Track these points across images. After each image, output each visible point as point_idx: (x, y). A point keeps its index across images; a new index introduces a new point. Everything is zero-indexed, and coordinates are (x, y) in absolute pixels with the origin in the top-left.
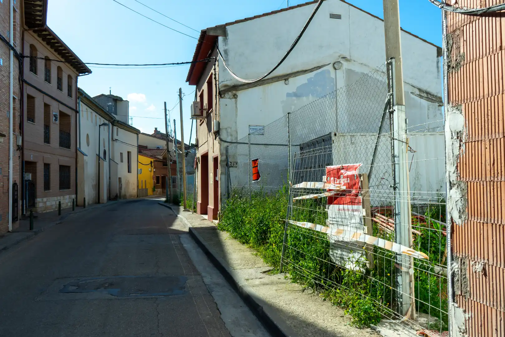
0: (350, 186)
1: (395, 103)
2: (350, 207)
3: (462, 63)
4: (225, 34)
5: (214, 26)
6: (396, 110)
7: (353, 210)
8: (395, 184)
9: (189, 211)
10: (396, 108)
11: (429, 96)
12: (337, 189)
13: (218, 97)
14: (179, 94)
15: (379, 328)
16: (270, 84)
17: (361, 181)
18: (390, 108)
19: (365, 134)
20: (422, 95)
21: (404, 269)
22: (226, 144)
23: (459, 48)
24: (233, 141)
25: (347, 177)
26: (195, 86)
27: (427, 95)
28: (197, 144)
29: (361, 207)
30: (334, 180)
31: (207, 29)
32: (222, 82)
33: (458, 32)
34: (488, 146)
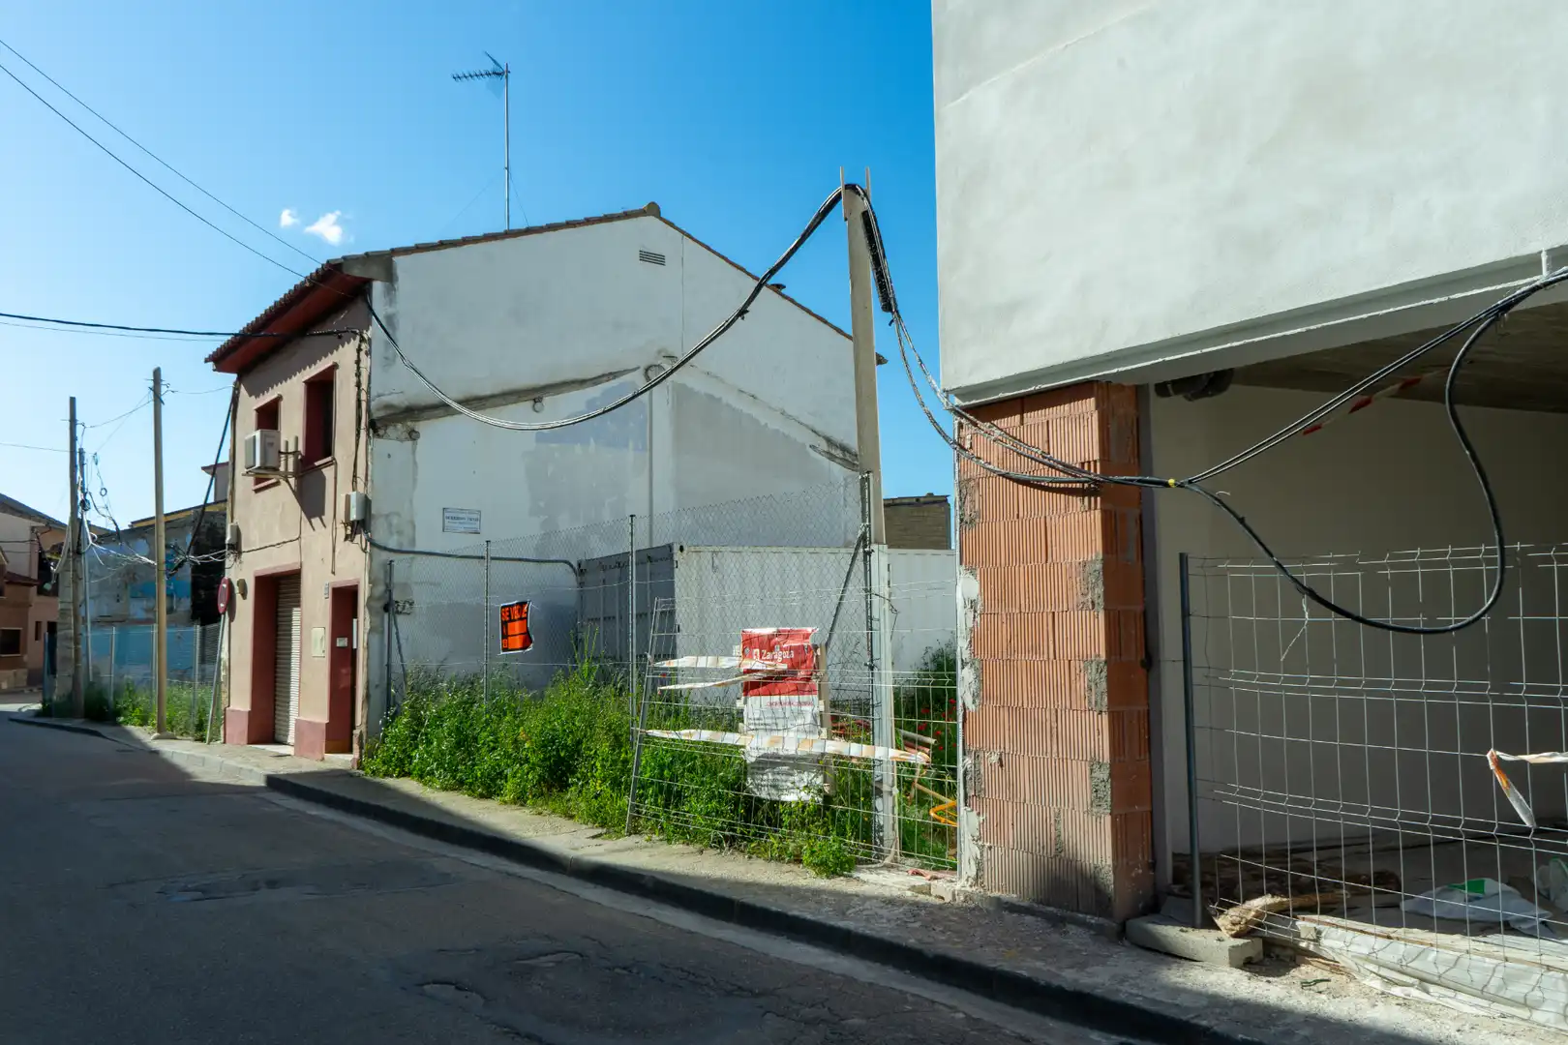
0: (795, 665)
1: (873, 541)
2: (795, 698)
3: (977, 520)
4: (390, 277)
5: (360, 252)
6: (876, 551)
7: (800, 704)
8: (872, 660)
9: (176, 739)
10: (874, 547)
11: (848, 457)
12: (769, 668)
13: (363, 433)
14: (151, 384)
15: (855, 874)
16: (498, 408)
17: (817, 656)
18: (865, 546)
19: (741, 549)
20: (833, 452)
21: (885, 788)
22: (385, 556)
23: (973, 501)
24: (404, 549)
25: (791, 648)
26: (234, 377)
27: (844, 455)
28: (234, 542)
29: (815, 697)
30: (761, 654)
31: (344, 258)
32: (379, 396)
33: (972, 483)
34: (1004, 621)
